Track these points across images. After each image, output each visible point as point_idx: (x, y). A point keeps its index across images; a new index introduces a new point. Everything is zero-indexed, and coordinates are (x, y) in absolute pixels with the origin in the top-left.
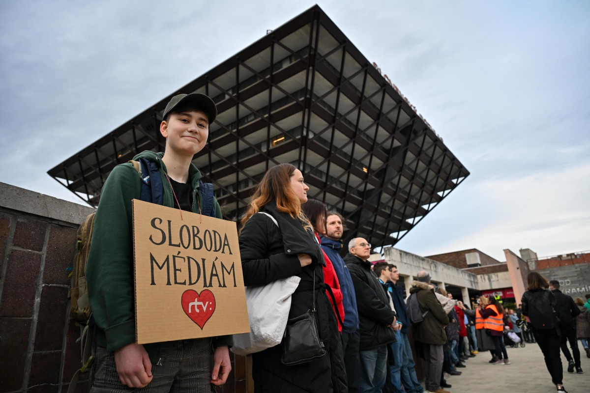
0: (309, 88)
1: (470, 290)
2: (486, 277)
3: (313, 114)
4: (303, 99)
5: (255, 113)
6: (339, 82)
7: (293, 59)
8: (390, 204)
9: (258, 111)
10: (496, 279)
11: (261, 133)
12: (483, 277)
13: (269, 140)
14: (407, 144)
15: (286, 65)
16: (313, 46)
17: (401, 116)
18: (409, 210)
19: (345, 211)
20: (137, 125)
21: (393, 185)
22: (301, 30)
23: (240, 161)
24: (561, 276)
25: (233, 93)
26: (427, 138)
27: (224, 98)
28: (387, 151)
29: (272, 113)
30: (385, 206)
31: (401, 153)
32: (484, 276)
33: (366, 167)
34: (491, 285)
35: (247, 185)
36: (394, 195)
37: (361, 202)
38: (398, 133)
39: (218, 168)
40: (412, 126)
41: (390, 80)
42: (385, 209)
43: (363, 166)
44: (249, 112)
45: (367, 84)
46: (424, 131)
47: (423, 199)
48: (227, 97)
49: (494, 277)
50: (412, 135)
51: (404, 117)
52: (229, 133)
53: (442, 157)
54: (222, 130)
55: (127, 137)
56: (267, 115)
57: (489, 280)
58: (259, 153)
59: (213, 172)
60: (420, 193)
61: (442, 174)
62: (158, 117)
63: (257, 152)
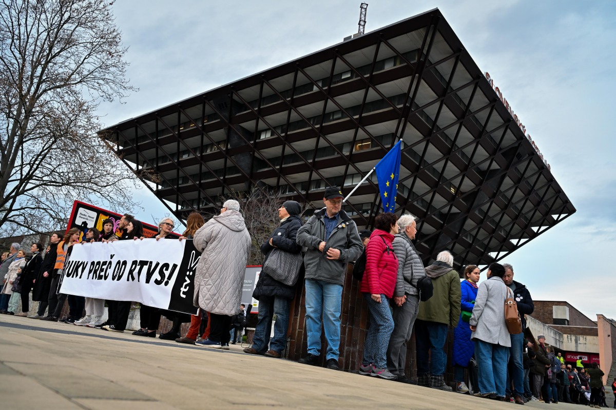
0: (411, 95)
2: (573, 338)
3: (408, 124)
4: (401, 106)
5: (344, 111)
6: (444, 93)
7: (398, 62)
8: (474, 233)
9: (346, 109)
10: (584, 342)
11: (348, 134)
12: (569, 337)
13: (353, 143)
14: (507, 168)
15: (389, 67)
16: (425, 52)
17: (506, 136)
18: (494, 242)
19: (421, 233)
20: (209, 101)
21: (481, 211)
22: (413, 33)
23: (316, 160)
25: (323, 86)
26: (532, 164)
27: (312, 90)
28: (482, 173)
29: (363, 115)
30: (467, 233)
31: (497, 178)
32: (571, 336)
33: (454, 187)
34: (577, 347)
35: (318, 186)
36: (480, 223)
37: (442, 226)
38: (499, 154)
39: (290, 163)
40: (517, 148)
41: (501, 94)
42: (467, 238)
43: (451, 185)
44: (337, 108)
45: (475, 97)
46: (529, 155)
47: (513, 232)
48: (315, 89)
49: (581, 339)
50: (515, 159)
51: (510, 138)
52: (310, 128)
53: (546, 188)
54: (302, 122)
55: (196, 111)
56: (357, 117)
57: (576, 341)
58: (339, 155)
59: (283, 166)
60: (511, 226)
61: (542, 207)
62: (235, 97)
63: (338, 154)
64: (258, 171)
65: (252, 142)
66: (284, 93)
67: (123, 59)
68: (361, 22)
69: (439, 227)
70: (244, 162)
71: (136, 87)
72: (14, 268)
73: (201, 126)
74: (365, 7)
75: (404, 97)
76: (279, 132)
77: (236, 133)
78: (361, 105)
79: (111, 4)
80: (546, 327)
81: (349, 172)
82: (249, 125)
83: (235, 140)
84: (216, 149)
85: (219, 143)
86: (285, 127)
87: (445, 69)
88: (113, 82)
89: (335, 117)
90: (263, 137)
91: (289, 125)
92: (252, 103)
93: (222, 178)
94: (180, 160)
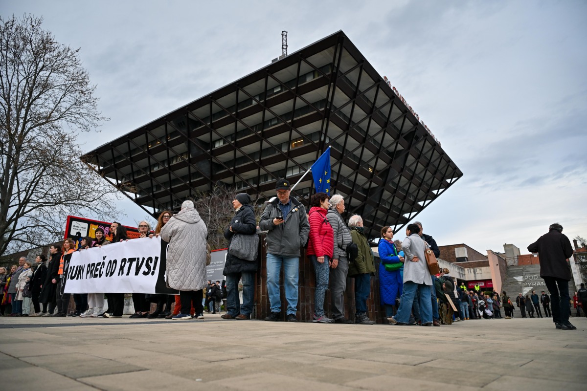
0: (330, 100)
1: (458, 280)
2: (472, 270)
3: (330, 123)
4: (323, 109)
5: (279, 118)
6: (355, 95)
7: (316, 75)
8: (390, 201)
9: (281, 116)
10: (480, 272)
11: (284, 136)
12: (469, 270)
13: (289, 142)
14: (409, 148)
15: (309, 79)
16: (336, 65)
17: (405, 124)
18: (406, 206)
20: (169, 121)
21: (393, 183)
22: (325, 51)
23: (262, 159)
24: (531, 272)
25: (260, 99)
26: (427, 143)
27: (251, 103)
28: (391, 154)
29: (294, 119)
30: (385, 202)
31: (403, 156)
33: (371, 168)
34: (475, 276)
35: (266, 179)
36: (394, 192)
37: (365, 199)
38: (402, 138)
39: (241, 164)
40: (414, 132)
41: (397, 92)
42: (386, 205)
43: (369, 166)
44: (273, 116)
45: (378, 96)
46: (424, 137)
47: (419, 197)
48: (254, 103)
49: (478, 270)
50: (414, 140)
51: (408, 125)
52: (254, 134)
53: (439, 160)
54: (247, 131)
55: (159, 131)
56: (290, 121)
57: (474, 273)
58: (280, 153)
59: (236, 167)
60: (417, 192)
61: (438, 175)
62: (190, 116)
63: (278, 152)
64: (217, 173)
65: (209, 151)
66: (230, 109)
67: (93, 96)
68: (284, 46)
69: (364, 200)
70: (204, 167)
71: (107, 117)
72: (22, 278)
73: (165, 142)
74: (285, 34)
75: (324, 102)
76: (230, 140)
77: (195, 145)
78: (291, 112)
79: (77, 51)
80: (452, 265)
81: (289, 166)
82: (205, 137)
83: (194, 150)
84: (180, 160)
85: (182, 154)
86: (233, 136)
87: (353, 76)
88: (88, 115)
89: (273, 123)
90: (217, 145)
91: (237, 134)
92: (205, 119)
93: (188, 182)
94: (152, 172)
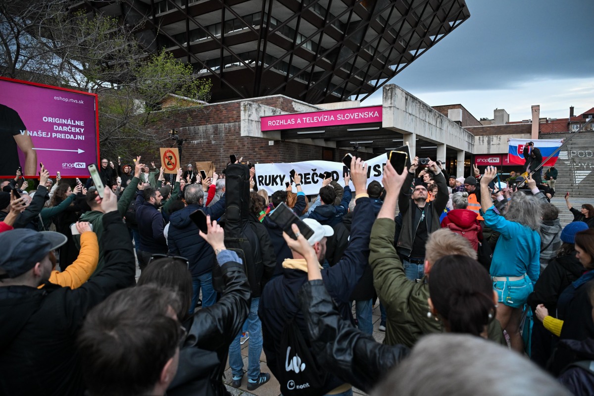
1: (466, 153)
2: (486, 139)
8: (375, 44)
10: (498, 142)
12: (481, 139)
18: (395, 54)
24: (580, 146)
30: (369, 46)
32: (483, 138)
34: (489, 149)
36: (381, 31)
37: (342, 37)
42: (368, 50)
47: (412, 42)
49: (495, 139)
57: (489, 143)
60: (410, 35)
61: (440, 13)
80: (462, 130)
